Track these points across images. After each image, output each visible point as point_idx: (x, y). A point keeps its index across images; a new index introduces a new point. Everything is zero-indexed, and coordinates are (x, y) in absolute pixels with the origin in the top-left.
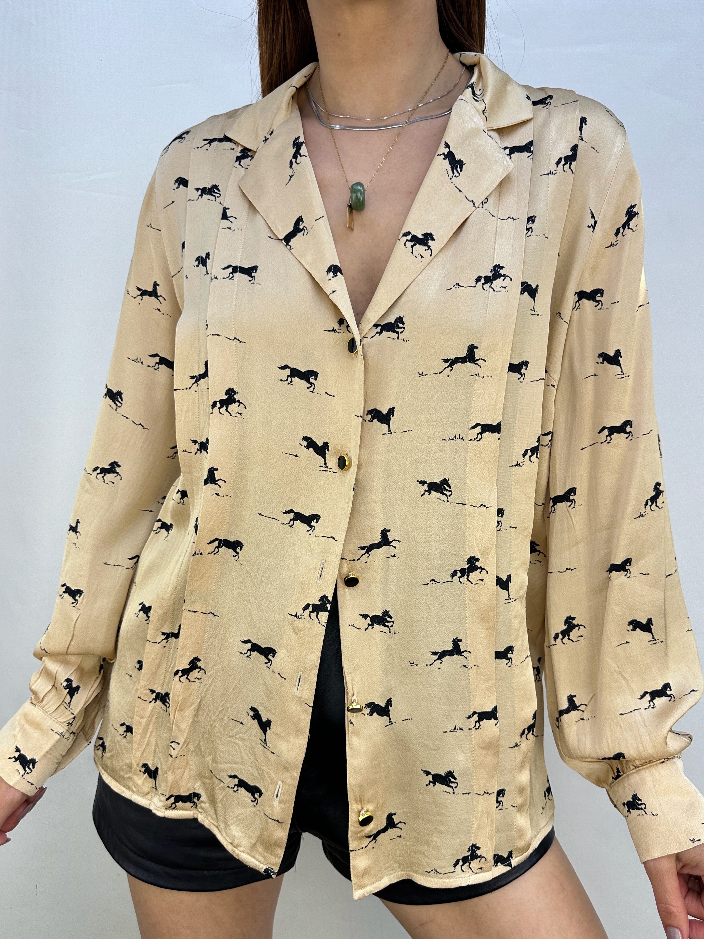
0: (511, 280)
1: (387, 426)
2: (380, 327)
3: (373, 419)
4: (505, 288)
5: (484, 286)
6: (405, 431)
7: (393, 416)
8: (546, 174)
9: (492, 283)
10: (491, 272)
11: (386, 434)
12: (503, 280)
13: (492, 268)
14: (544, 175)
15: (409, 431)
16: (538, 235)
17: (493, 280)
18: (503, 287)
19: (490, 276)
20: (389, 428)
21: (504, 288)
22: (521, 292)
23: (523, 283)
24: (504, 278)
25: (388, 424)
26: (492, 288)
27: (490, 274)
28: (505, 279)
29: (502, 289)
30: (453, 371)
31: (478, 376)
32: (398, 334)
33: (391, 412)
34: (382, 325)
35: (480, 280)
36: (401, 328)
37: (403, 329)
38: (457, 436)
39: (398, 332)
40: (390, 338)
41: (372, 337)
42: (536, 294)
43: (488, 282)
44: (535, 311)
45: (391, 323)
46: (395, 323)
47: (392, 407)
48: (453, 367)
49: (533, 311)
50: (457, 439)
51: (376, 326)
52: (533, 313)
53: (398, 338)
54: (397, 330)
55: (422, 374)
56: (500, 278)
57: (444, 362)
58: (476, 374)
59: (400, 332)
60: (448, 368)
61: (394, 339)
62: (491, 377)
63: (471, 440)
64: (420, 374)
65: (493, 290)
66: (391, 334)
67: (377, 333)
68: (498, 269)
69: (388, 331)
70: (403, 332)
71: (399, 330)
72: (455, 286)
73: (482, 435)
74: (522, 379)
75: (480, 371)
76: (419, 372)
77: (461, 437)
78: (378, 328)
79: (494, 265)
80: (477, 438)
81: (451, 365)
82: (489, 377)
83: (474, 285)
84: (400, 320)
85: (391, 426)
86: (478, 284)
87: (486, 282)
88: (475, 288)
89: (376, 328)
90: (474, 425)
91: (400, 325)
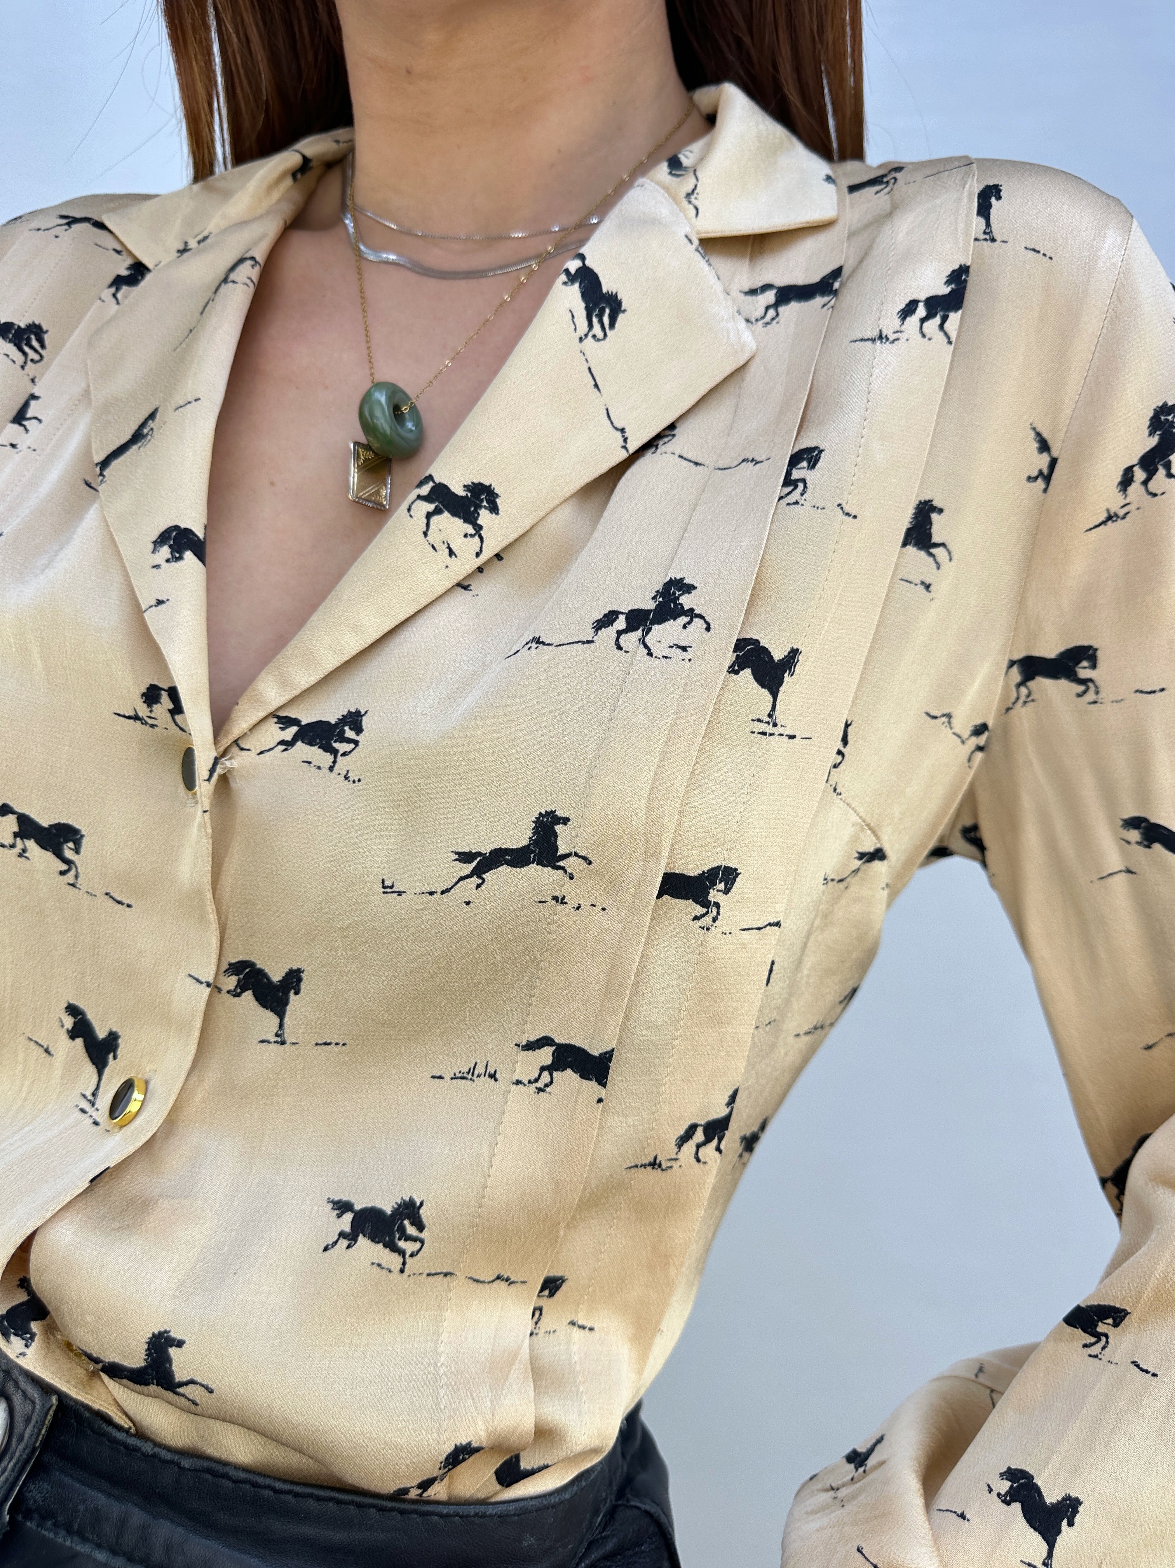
0: (708, 629)
1: (276, 1020)
2: (294, 729)
3: (243, 991)
4: (684, 649)
5: (623, 637)
6: (326, 1044)
7: (297, 993)
8: (868, 340)
9: (649, 630)
10: (654, 598)
11: (268, 1042)
12: (685, 627)
13: (659, 587)
14: (862, 340)
15: (337, 1044)
16: (821, 506)
17: (653, 623)
18: (679, 647)
19: (649, 611)
20: (281, 1026)
21: (679, 651)
22: (733, 666)
23: (741, 644)
24: (688, 619)
25: (281, 1014)
26: (646, 646)
27: (651, 605)
28: (689, 623)
29: (674, 652)
30: (483, 887)
31: (562, 903)
32: (335, 757)
33: (293, 980)
34: (303, 723)
35: (615, 620)
36: (349, 741)
37: (352, 746)
38: (480, 1069)
39: (335, 752)
40: (309, 763)
41: (262, 753)
42: (786, 675)
43: (637, 629)
44: (775, 725)
45: (328, 723)
46: (337, 724)
47: (295, 968)
48: (484, 876)
49: (768, 723)
50: (479, 1076)
51: (286, 722)
52: (769, 729)
53: (331, 769)
54: (336, 745)
55: (392, 887)
56: (675, 619)
57: (460, 861)
58: (555, 898)
59: (341, 752)
60: (468, 880)
61: (319, 768)
62: (604, 909)
63: (518, 1082)
64: (384, 887)
65: (646, 651)
66: (316, 754)
67: (282, 743)
68: (674, 593)
69: (311, 744)
70: (350, 752)
71: (342, 747)
72: (527, 644)
73: (555, 1074)
74: (707, 920)
75: (568, 889)
76: (383, 881)
77: (491, 1070)
78: (288, 730)
79: (668, 579)
80: (536, 1080)
81: (478, 872)
82: (598, 909)
83: (589, 634)
84: (354, 720)
85: (287, 1020)
86: (603, 632)
87: (630, 628)
88: (593, 642)
89: (282, 729)
90: (533, 1038)
91: (350, 734)
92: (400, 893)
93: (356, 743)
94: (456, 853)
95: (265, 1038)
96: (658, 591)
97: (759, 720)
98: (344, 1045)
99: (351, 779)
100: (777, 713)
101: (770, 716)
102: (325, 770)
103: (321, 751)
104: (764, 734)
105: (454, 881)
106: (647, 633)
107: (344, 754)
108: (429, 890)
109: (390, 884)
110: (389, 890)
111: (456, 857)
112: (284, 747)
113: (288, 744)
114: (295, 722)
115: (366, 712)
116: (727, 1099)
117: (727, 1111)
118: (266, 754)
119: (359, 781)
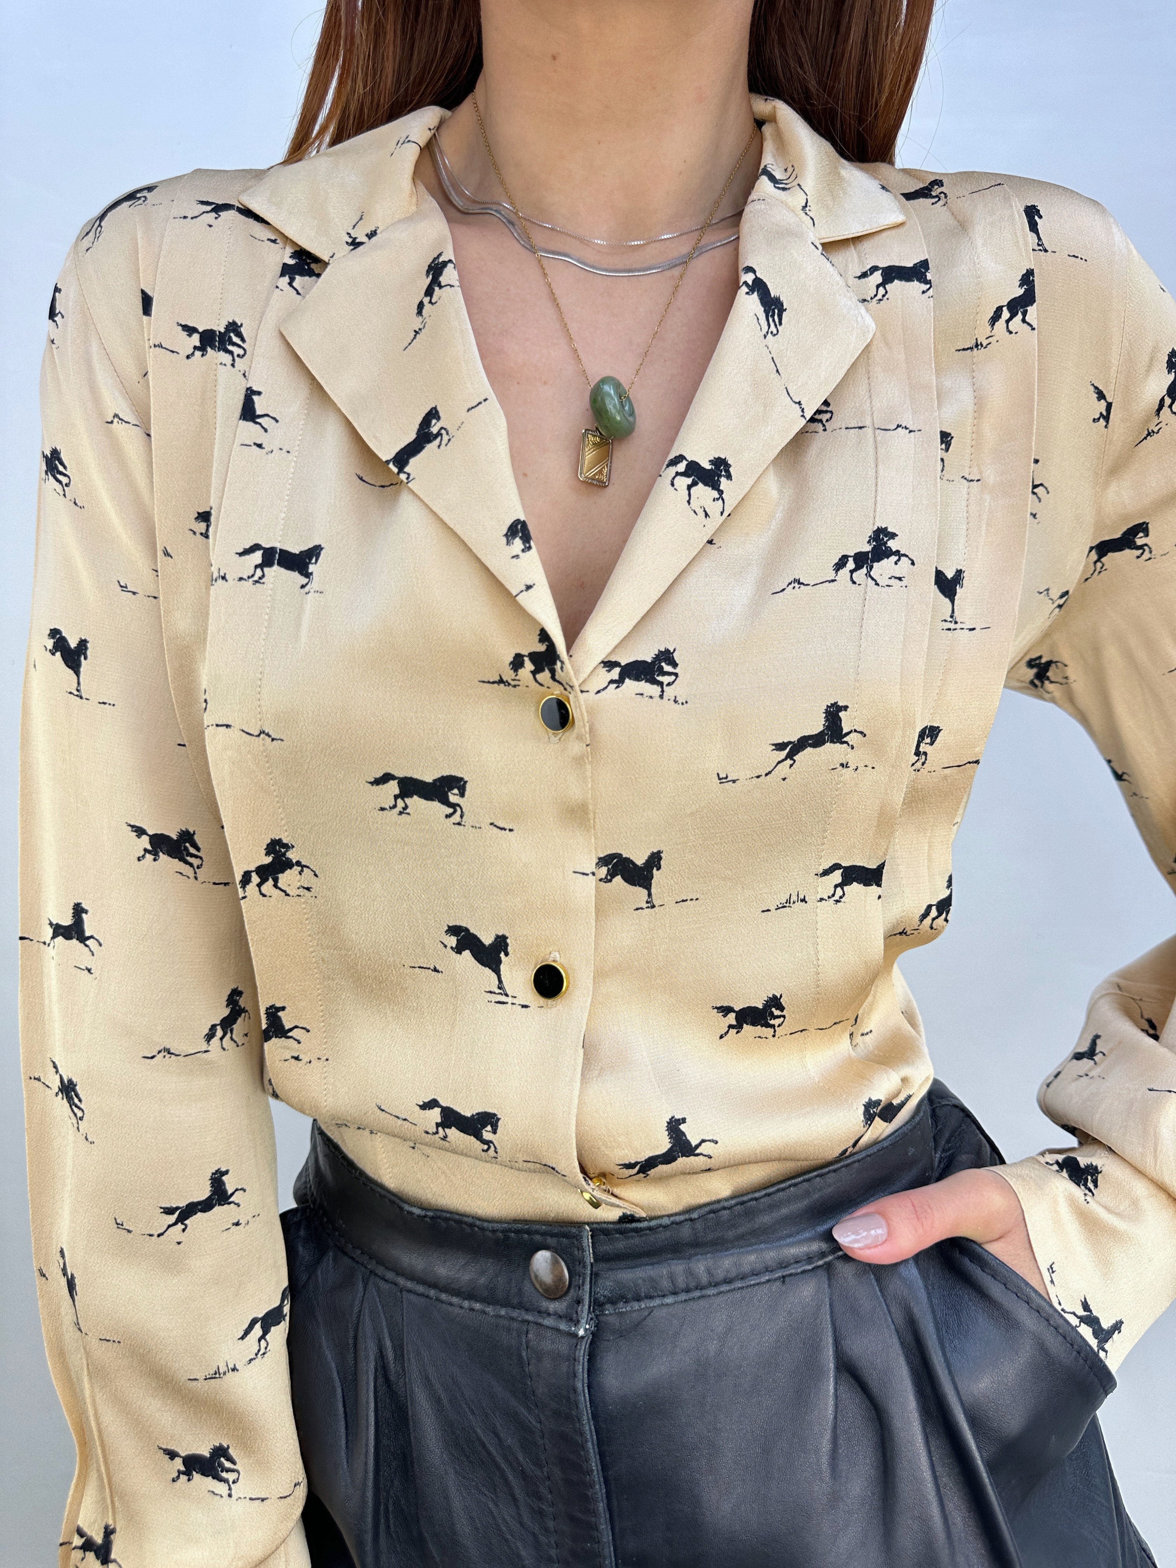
0: (913, 564)
1: (645, 892)
2: (619, 670)
3: (613, 876)
4: (900, 579)
5: (854, 575)
6: (683, 901)
7: (658, 869)
8: (969, 348)
9: (871, 567)
10: (869, 542)
11: (642, 909)
12: (896, 563)
13: (870, 533)
14: (964, 349)
15: (692, 900)
17: (873, 561)
18: (896, 578)
19: (868, 552)
20: (650, 895)
21: (897, 581)
24: (897, 558)
25: (648, 887)
26: (873, 579)
27: (867, 548)
28: (899, 560)
29: (893, 582)
30: (794, 766)
31: (846, 767)
32: (662, 688)
33: (655, 860)
34: (623, 664)
35: (846, 563)
36: (669, 674)
37: (673, 677)
38: (794, 898)
39: (661, 684)
40: (642, 694)
41: (598, 692)
42: (958, 587)
43: (863, 567)
44: (956, 623)
45: (644, 662)
46: (653, 662)
47: (655, 851)
48: (794, 758)
49: (951, 622)
50: (794, 903)
51: (609, 665)
52: (952, 626)
53: (661, 697)
54: (660, 678)
55: (726, 778)
56: (888, 558)
57: (777, 750)
58: (842, 765)
59: (665, 683)
60: (785, 763)
61: (651, 697)
62: (873, 768)
63: (822, 899)
64: (720, 779)
65: (874, 583)
66: (644, 686)
67: (612, 682)
68: (883, 539)
69: (637, 679)
70: (673, 682)
71: (666, 679)
72: (790, 584)
73: (845, 888)
74: (919, 764)
75: (851, 757)
76: (718, 775)
77: (801, 897)
78: (613, 671)
79: (876, 528)
80: (833, 895)
81: (790, 756)
82: (869, 768)
83: (831, 575)
84: (666, 656)
85: (653, 890)
86: (841, 572)
87: (858, 567)
88: (835, 580)
89: (609, 671)
90: (827, 867)
91: (667, 668)
92: (734, 781)
93: (676, 675)
94: (773, 745)
95: (640, 906)
96: (870, 537)
97: (945, 621)
98: (697, 899)
99: (680, 702)
100: (956, 614)
101: (952, 617)
102: (657, 699)
103: (648, 684)
104: (949, 629)
105: (774, 765)
106: (871, 569)
107: (669, 684)
108: (757, 775)
109: (725, 776)
110: (724, 780)
111: (774, 747)
112: (615, 685)
113: (619, 682)
114: (616, 664)
115: (674, 650)
116: (946, 884)
117: (948, 892)
118: (602, 693)
119: (686, 702)
